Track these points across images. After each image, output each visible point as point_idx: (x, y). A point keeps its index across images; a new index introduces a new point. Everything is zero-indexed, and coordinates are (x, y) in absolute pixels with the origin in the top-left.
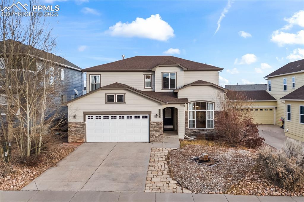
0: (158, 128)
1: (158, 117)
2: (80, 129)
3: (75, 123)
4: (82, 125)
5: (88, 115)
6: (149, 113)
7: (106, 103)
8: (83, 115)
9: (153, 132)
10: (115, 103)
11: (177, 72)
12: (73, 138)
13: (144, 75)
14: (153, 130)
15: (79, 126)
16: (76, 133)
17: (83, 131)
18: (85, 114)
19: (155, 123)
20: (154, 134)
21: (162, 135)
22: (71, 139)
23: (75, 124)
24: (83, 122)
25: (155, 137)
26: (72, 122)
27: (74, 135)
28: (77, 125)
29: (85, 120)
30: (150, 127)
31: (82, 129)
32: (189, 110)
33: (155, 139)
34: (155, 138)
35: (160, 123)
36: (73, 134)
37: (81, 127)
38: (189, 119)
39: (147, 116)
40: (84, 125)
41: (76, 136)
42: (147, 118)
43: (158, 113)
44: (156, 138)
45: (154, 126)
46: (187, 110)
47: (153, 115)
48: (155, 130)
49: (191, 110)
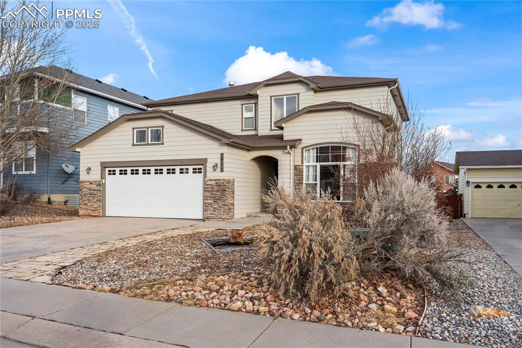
0: (218, 191)
1: (219, 169)
2: (96, 192)
3: (89, 182)
4: (99, 185)
5: (109, 167)
6: (204, 162)
7: (133, 145)
8: (100, 167)
9: (210, 200)
10: (148, 144)
11: (298, 94)
12: (85, 209)
13: (242, 105)
14: (209, 195)
15: (94, 186)
16: (90, 200)
17: (99, 196)
18: (104, 166)
19: (213, 182)
20: (210, 204)
21: (225, 207)
22: (84, 209)
23: (89, 184)
24: (100, 180)
25: (212, 209)
26: (85, 180)
27: (86, 202)
28: (91, 185)
29: (103, 177)
30: (205, 190)
31: (99, 192)
32: (305, 164)
33: (212, 214)
34: (213, 211)
35: (222, 181)
36: (85, 200)
37: (97, 188)
38: (305, 182)
39: (201, 169)
40: (101, 185)
41: (89, 204)
42: (201, 172)
43: (219, 161)
44: (215, 211)
45: (211, 188)
46: (302, 163)
47: (209, 165)
48: (213, 195)
49: (311, 164)
